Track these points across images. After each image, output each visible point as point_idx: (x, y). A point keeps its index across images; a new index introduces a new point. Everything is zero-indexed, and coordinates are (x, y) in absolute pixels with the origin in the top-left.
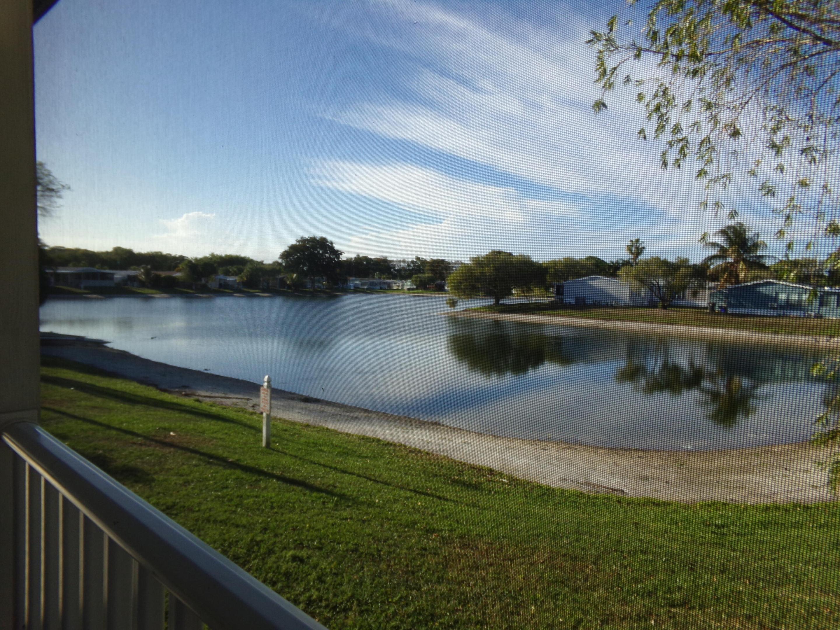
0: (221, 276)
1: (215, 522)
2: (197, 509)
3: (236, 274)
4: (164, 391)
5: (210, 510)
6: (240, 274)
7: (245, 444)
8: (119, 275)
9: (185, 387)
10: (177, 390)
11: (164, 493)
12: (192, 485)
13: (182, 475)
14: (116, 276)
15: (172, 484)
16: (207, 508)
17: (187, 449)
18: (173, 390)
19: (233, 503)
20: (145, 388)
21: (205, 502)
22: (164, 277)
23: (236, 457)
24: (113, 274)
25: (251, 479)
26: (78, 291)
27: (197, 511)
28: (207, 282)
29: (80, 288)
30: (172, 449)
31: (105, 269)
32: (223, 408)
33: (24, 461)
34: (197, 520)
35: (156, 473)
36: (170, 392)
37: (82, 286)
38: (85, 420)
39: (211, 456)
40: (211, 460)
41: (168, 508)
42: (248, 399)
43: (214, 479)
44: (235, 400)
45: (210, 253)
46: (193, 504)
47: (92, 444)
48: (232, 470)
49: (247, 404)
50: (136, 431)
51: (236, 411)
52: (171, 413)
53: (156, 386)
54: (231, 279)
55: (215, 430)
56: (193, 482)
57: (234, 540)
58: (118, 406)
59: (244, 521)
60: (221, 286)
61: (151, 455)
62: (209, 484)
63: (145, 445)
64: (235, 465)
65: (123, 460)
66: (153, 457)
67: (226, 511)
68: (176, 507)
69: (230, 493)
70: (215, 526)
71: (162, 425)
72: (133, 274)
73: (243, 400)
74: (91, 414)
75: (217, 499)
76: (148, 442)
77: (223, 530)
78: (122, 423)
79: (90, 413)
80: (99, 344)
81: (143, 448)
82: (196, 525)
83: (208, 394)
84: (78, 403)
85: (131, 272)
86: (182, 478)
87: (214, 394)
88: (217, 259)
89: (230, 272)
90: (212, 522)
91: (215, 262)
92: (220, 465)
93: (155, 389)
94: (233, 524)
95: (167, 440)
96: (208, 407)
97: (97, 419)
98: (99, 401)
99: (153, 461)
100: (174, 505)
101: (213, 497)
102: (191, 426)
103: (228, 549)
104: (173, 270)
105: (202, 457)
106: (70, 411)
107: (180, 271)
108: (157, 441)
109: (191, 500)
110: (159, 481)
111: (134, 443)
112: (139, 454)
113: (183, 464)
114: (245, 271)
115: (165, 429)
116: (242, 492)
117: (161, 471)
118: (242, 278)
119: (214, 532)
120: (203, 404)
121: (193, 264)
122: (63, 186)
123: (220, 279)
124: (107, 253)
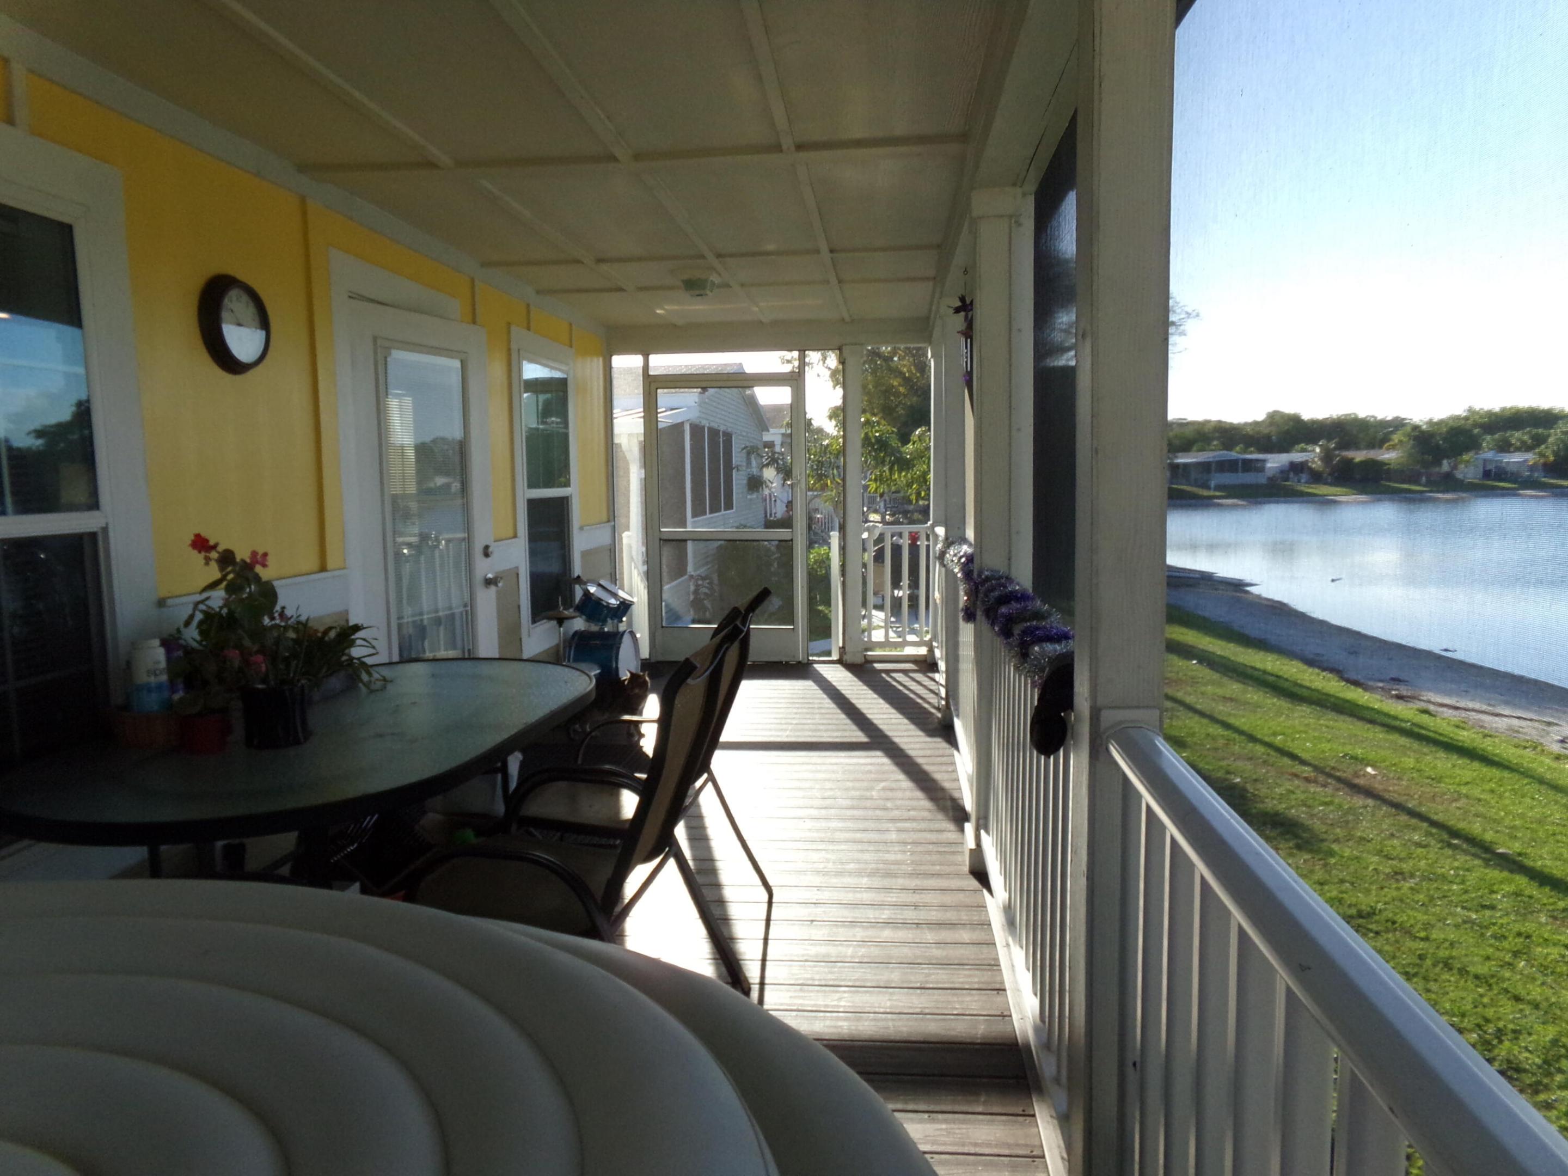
0: (1489, 455)
1: (1463, 972)
2: (1423, 934)
3: (1528, 448)
4: (1356, 683)
5: (1452, 944)
6: (1538, 445)
7: (1541, 822)
8: (1275, 462)
9: (1396, 680)
10: (1381, 685)
11: (1352, 884)
12: (1412, 883)
13: (1388, 857)
14: (1269, 465)
15: (1371, 868)
16: (1445, 940)
17: (1398, 806)
18: (1371, 683)
19: (1505, 944)
20: (1318, 675)
21: (1440, 924)
22: (1362, 462)
23: (1517, 847)
24: (1264, 461)
25: (1554, 903)
26: (1205, 493)
27: (1422, 939)
28: (1455, 467)
29: (1208, 488)
30: (1370, 802)
31: (1251, 453)
32: (1485, 736)
33: (1139, 796)
34: (1421, 957)
35: (1337, 840)
36: (1366, 688)
37: (1213, 484)
38: (1213, 719)
39: (1454, 833)
40: (1455, 842)
41: (1360, 915)
42: (1549, 724)
43: (1463, 882)
44: (1516, 722)
45: (1467, 407)
46: (1412, 922)
47: (1224, 763)
48: (1505, 874)
49: (1548, 733)
50: (1297, 752)
51: (1517, 746)
52: (1368, 729)
53: (1339, 673)
54: (1515, 458)
55: (1464, 780)
56: (1412, 876)
57: (1511, 1026)
58: (1269, 701)
59: (1536, 992)
60: (1487, 474)
61: (1326, 804)
62: (1450, 890)
63: (1315, 781)
64: (1512, 864)
65: (1275, 802)
66: (1331, 808)
67: (1488, 958)
68: (1377, 918)
69: (1501, 921)
70: (1462, 982)
71: (1348, 749)
72: (1300, 460)
73: (1536, 724)
74: (1221, 710)
75: (1467, 926)
76: (1321, 778)
77: (1481, 996)
78: (1275, 734)
79: (1221, 708)
80: (1238, 586)
81: (1312, 788)
82: (1420, 966)
83: (1447, 701)
84: (1203, 689)
85: (1296, 456)
86: (1390, 862)
87: (1462, 704)
88: (1481, 417)
89: (1511, 445)
90: (1455, 971)
91: (1476, 425)
92: (1475, 856)
93: (1337, 679)
94: (1506, 991)
95: (1361, 781)
96: (1450, 729)
97: (1232, 721)
98: (1234, 688)
99: (1331, 816)
100: (1372, 913)
101: (1460, 920)
102: (1409, 762)
103: (1495, 1042)
104: (1381, 447)
105: (1434, 831)
106: (1189, 700)
107: (1393, 447)
108: (1339, 779)
109: (1411, 913)
110: (1342, 857)
111: (1296, 776)
112: (1303, 797)
113: (1392, 835)
114: (1551, 440)
115: (1354, 758)
116: (1529, 927)
117: (1348, 840)
118: (1541, 455)
119: (1464, 994)
120: (1438, 720)
121: (1423, 433)
122: (1188, 314)
123: (1485, 461)
124: (1256, 423)
